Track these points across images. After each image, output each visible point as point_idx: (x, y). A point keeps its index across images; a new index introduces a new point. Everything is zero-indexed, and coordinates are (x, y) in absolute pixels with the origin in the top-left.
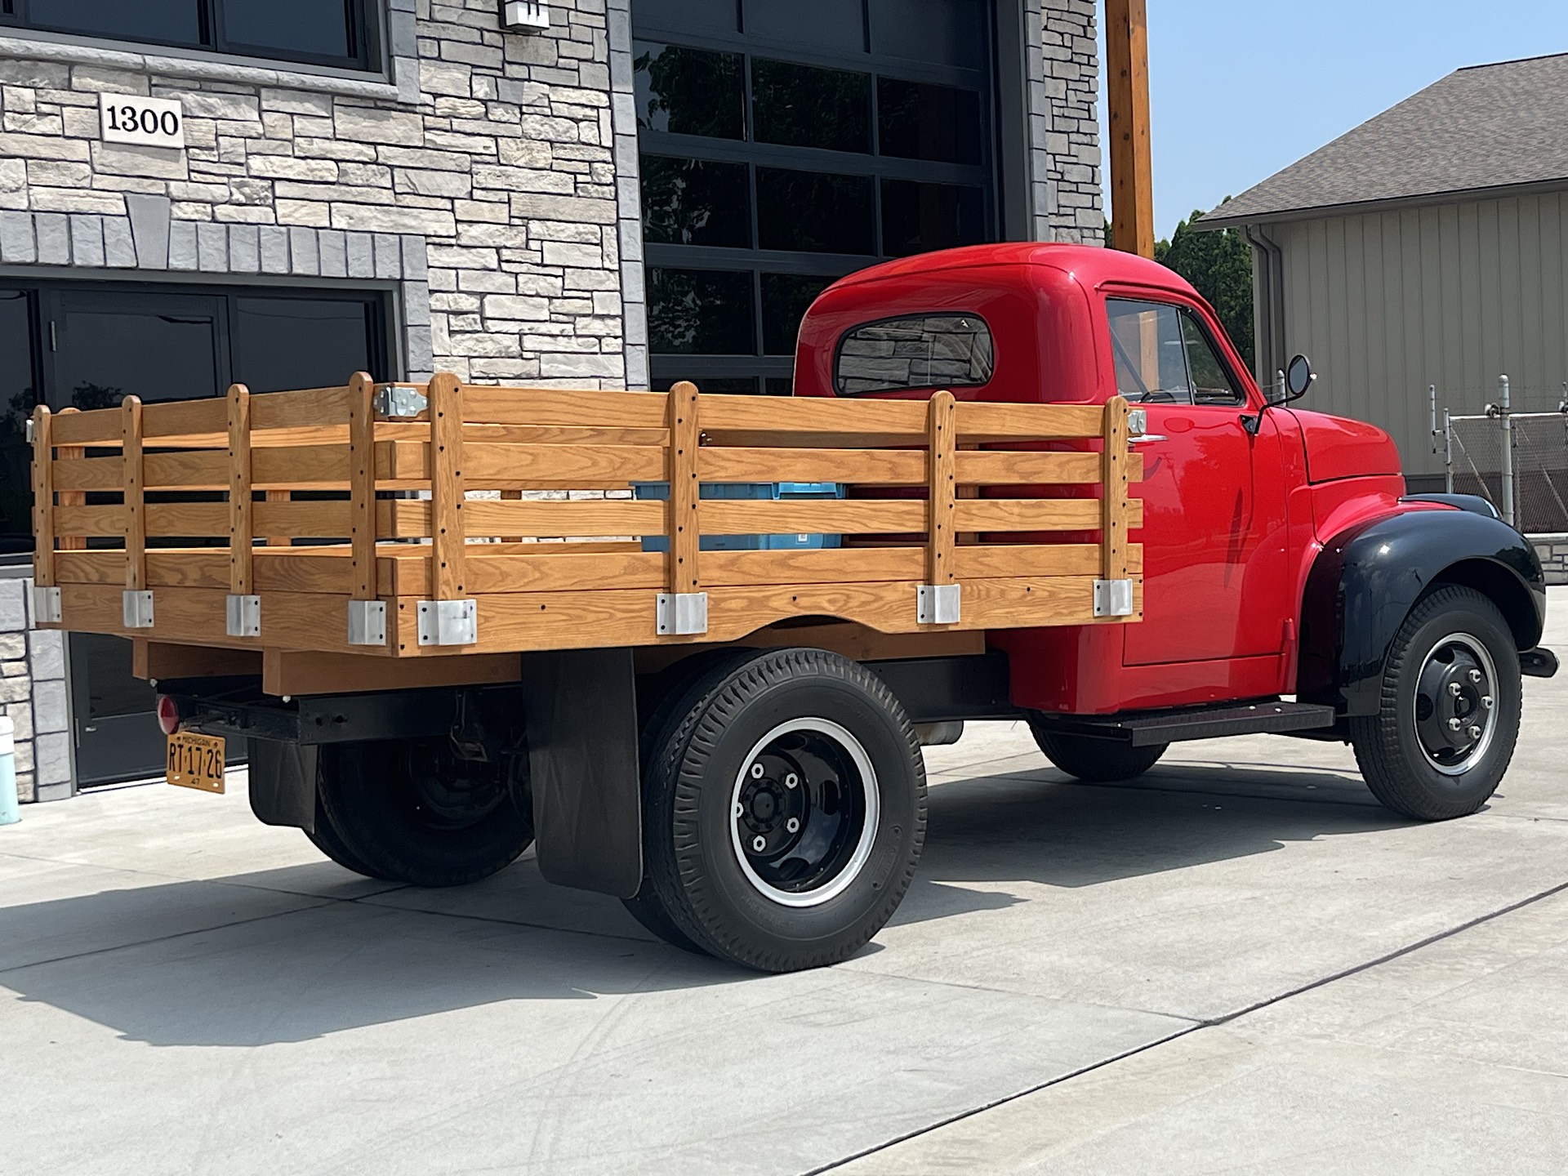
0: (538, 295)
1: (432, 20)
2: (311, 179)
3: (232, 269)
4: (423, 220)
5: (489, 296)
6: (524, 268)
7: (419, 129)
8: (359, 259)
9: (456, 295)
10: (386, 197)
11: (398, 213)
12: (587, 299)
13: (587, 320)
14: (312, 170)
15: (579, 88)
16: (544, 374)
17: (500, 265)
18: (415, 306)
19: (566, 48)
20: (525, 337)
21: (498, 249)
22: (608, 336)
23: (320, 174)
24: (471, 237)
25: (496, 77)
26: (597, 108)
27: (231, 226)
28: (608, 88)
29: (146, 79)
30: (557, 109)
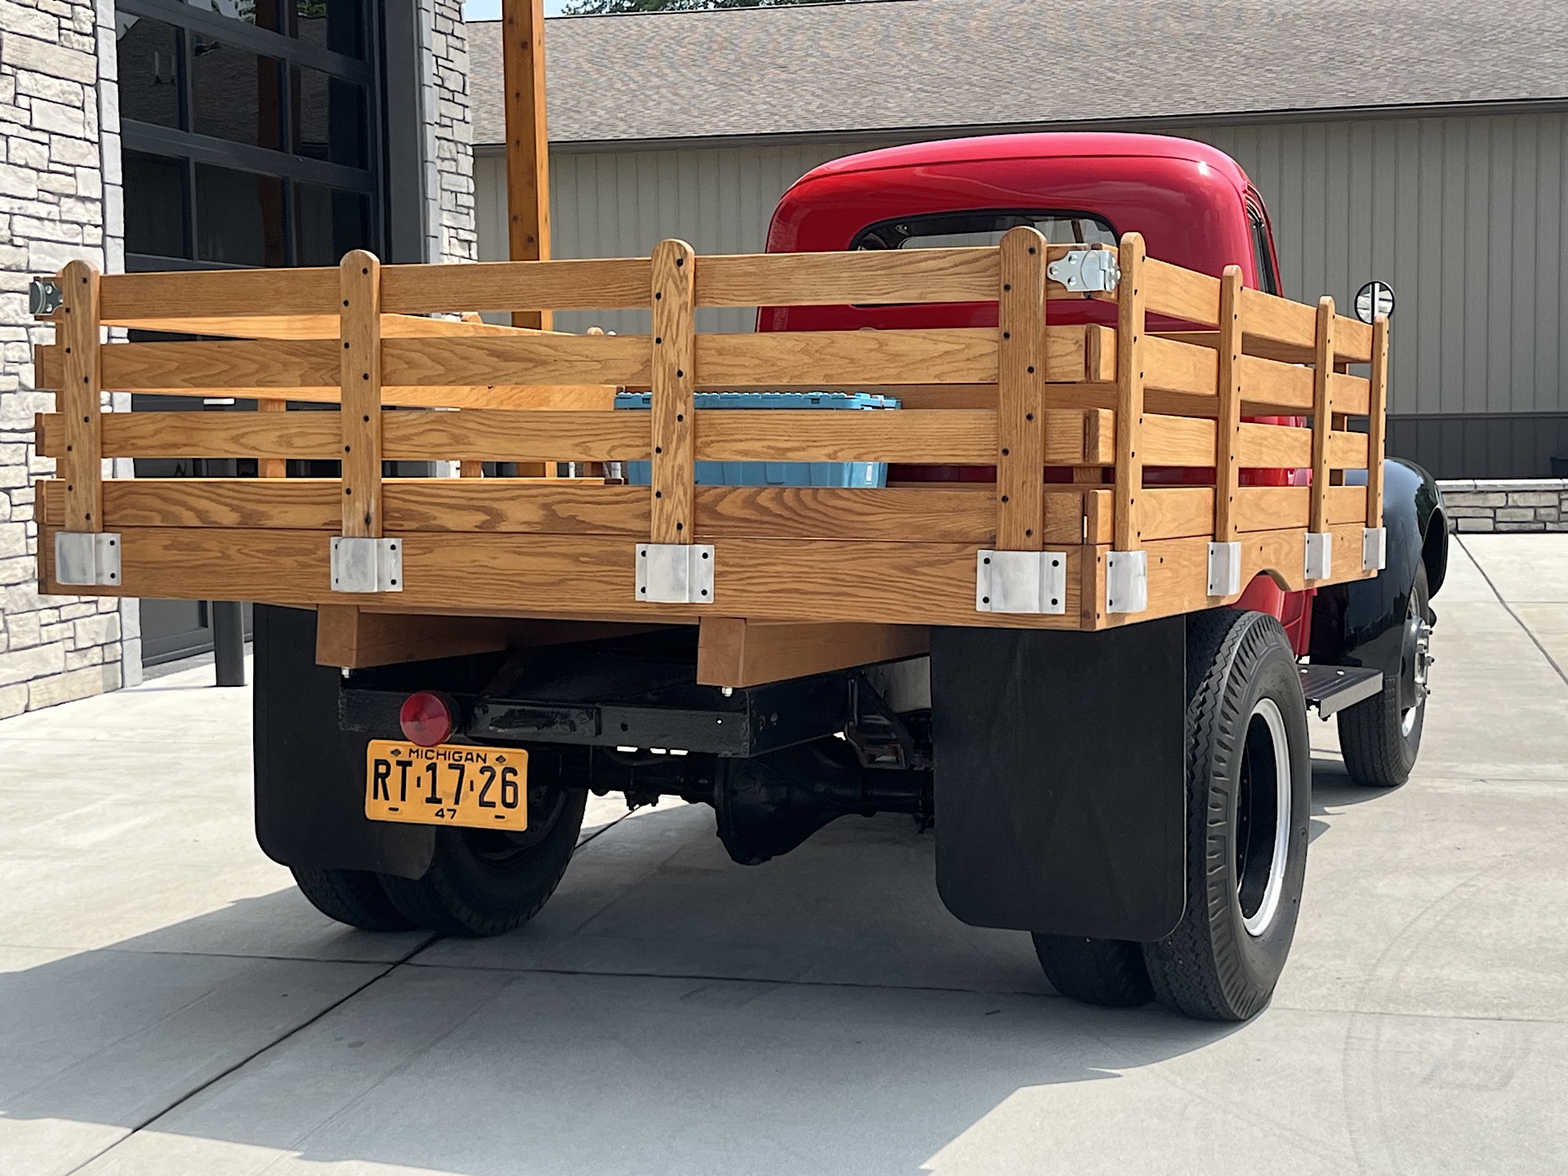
0: (26, 166)
6: (14, 130)
12: (70, 175)
13: (71, 200)
20: (15, 218)
22: (90, 223)
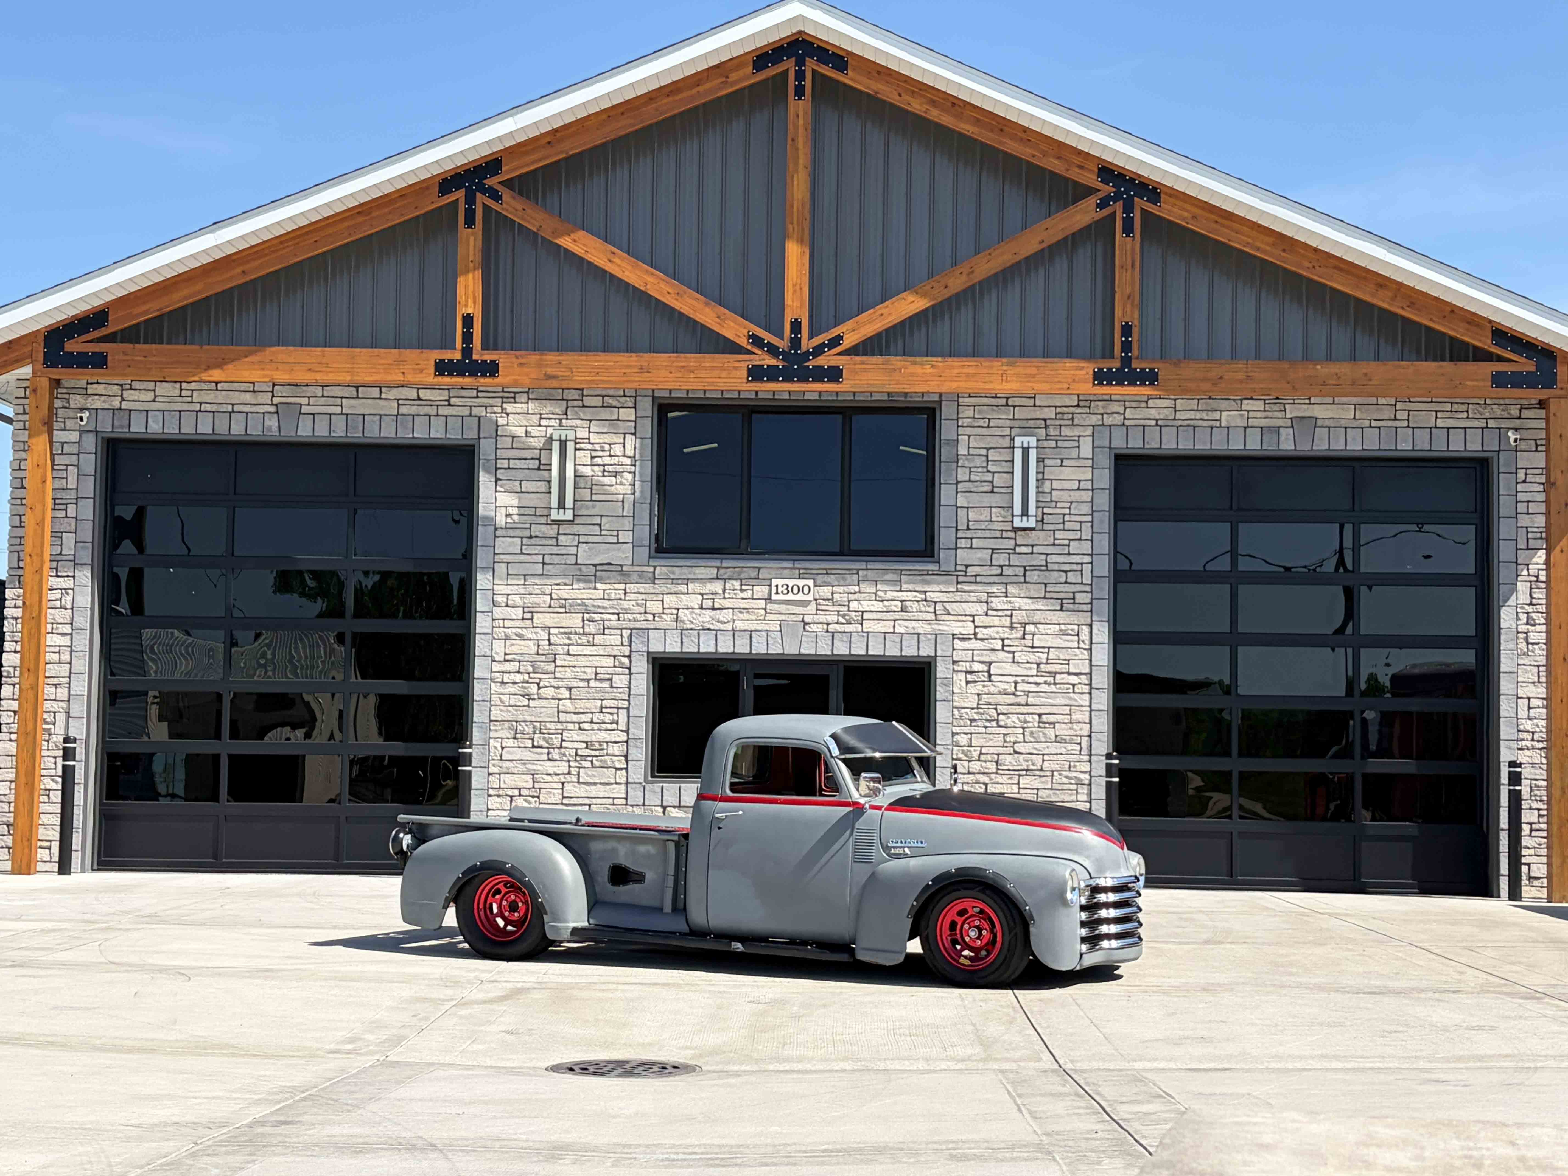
0: (1028, 663)
1: (968, 529)
2: (885, 609)
3: (835, 652)
4: (952, 627)
5: (993, 664)
6: (1019, 649)
7: (954, 583)
8: (909, 647)
9: (971, 663)
10: (930, 617)
11: (937, 624)
12: (1064, 664)
13: (1063, 676)
14: (885, 606)
15: (1069, 554)
16: (1029, 703)
17: (1003, 648)
18: (942, 670)
19: (1059, 535)
21: (1003, 640)
22: (1080, 683)
23: (890, 607)
24: (985, 634)
25: (1009, 554)
26: (1082, 564)
27: (836, 634)
28: (1090, 552)
29: (797, 571)
30: (1050, 566)
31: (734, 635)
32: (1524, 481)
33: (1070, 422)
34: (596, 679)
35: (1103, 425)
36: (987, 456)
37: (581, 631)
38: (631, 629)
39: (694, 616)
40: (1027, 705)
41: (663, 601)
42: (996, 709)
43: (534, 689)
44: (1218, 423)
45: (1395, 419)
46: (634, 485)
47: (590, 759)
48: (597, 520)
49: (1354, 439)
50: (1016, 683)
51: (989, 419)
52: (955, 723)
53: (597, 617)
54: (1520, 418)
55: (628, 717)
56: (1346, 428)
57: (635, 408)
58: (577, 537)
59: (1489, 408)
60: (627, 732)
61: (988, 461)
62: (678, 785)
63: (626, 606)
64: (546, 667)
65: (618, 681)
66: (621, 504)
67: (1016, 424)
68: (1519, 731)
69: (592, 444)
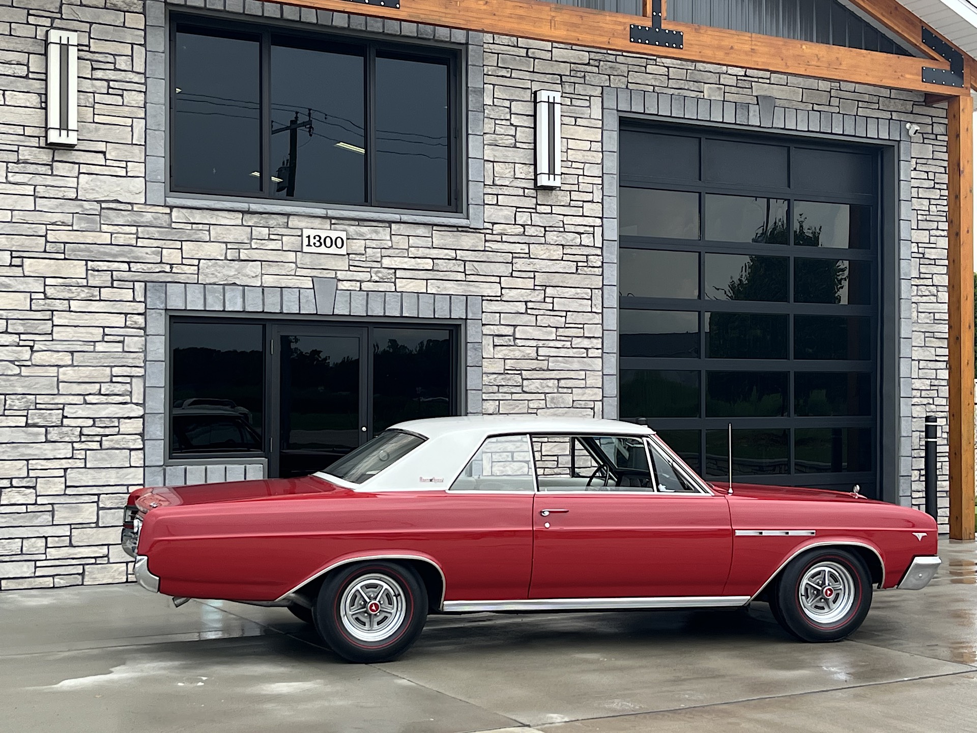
1: (494, 185)
2: (417, 268)
3: (369, 314)
4: (481, 288)
5: (518, 327)
7: (482, 241)
8: (441, 309)
9: (498, 327)
10: (461, 276)
11: (466, 285)
12: (581, 328)
13: (579, 340)
14: (418, 264)
15: (583, 216)
16: (550, 368)
17: (526, 310)
18: (472, 333)
19: (575, 196)
20: (540, 349)
21: (526, 302)
23: (422, 265)
24: (510, 297)
25: (531, 213)
26: (593, 226)
27: (370, 293)
28: (601, 216)
29: (328, 221)
30: (568, 228)
31: (263, 289)
32: (915, 169)
33: (582, 81)
34: (103, 341)
35: (610, 86)
36: (510, 108)
37: (84, 282)
38: (145, 282)
39: (218, 269)
40: (548, 370)
41: (181, 249)
42: (521, 374)
43: (26, 354)
44: (702, 94)
45: (829, 105)
46: (145, 107)
47: (98, 438)
48: (101, 147)
49: (802, 120)
50: (538, 347)
51: (512, 69)
52: (484, 391)
53: (103, 266)
54: (912, 113)
55: (145, 387)
56: (796, 110)
57: (144, 13)
58: (77, 166)
59: (892, 101)
60: (143, 405)
61: (511, 114)
62: (204, 467)
63: (140, 255)
64: (41, 327)
65: (132, 345)
66: (130, 128)
67: (536, 77)
68: (913, 389)
69: (95, 52)
